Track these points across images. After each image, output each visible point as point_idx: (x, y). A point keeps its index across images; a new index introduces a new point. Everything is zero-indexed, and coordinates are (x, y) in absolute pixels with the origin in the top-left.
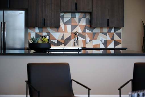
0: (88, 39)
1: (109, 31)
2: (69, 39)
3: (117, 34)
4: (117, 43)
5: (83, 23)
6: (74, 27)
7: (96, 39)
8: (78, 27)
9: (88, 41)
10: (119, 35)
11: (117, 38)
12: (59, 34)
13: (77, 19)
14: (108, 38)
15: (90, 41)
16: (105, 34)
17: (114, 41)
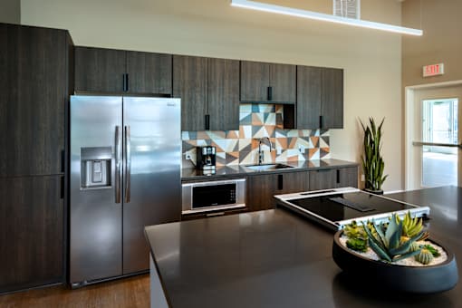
0: (279, 148)
1: (312, 135)
2: (248, 150)
3: (323, 138)
4: (323, 152)
5: (272, 121)
6: (256, 129)
7: (292, 148)
8: (263, 129)
9: (279, 152)
10: (327, 140)
11: (323, 144)
12: (229, 141)
13: (261, 115)
14: (311, 145)
15: (283, 151)
16: (307, 139)
17: (319, 150)
